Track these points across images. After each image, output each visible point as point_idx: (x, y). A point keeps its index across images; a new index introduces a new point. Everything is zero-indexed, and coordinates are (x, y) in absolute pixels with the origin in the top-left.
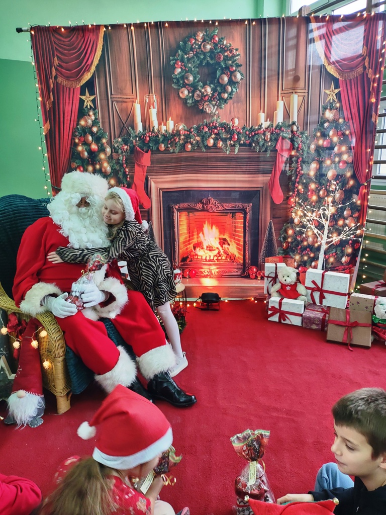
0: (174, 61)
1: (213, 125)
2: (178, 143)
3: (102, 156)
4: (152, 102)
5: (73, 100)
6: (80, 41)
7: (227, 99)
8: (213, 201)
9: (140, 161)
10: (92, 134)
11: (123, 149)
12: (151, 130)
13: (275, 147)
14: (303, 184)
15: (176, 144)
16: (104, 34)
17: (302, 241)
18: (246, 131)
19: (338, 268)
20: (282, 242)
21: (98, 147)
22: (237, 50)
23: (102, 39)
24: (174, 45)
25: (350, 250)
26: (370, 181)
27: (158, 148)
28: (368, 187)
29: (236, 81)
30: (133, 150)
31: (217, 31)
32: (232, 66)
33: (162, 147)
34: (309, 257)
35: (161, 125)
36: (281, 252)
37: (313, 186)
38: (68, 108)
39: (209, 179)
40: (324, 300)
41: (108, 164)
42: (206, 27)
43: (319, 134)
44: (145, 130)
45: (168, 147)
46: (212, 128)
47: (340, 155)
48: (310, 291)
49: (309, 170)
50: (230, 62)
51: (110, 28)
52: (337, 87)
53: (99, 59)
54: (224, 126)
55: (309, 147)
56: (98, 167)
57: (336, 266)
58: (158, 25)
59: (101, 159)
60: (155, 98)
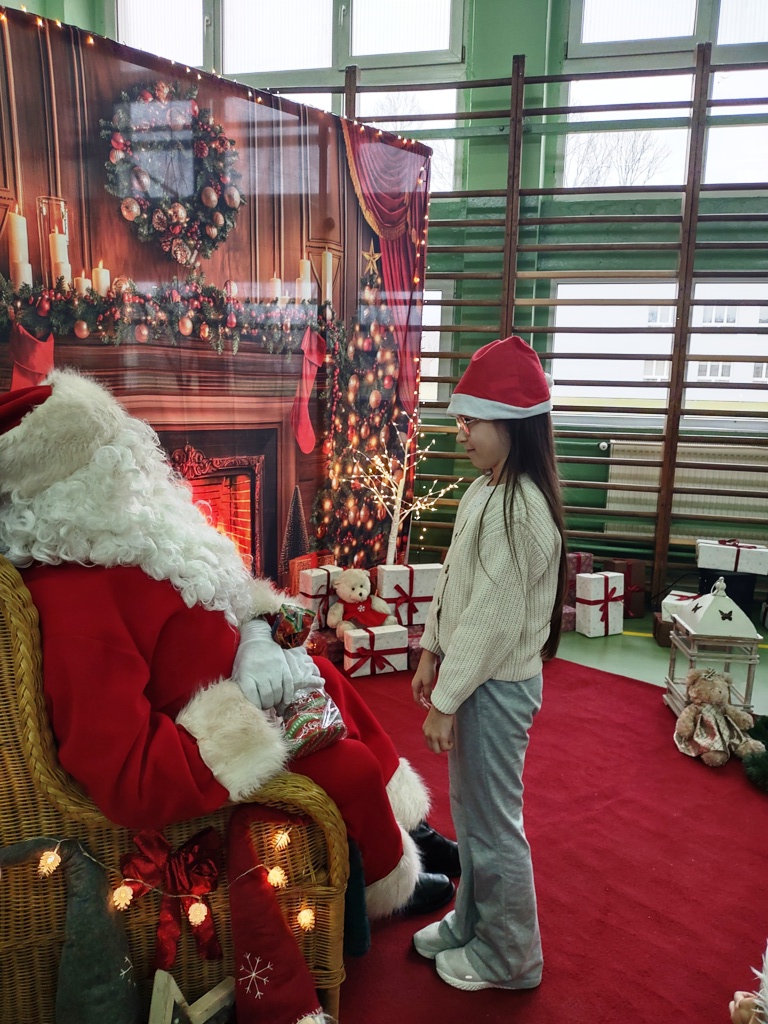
0: (109, 132)
2: (120, 322)
4: (56, 217)
7: (217, 239)
9: (27, 360)
12: (55, 286)
13: (300, 345)
14: (341, 415)
15: (116, 323)
17: (341, 521)
20: (315, 526)
22: (232, 143)
24: (108, 96)
27: (72, 331)
29: (232, 206)
30: (7, 333)
31: (196, 93)
32: (225, 174)
34: (351, 548)
35: (80, 276)
36: (315, 544)
37: (353, 419)
43: (357, 328)
44: (40, 283)
45: (98, 331)
47: (384, 365)
48: (393, 606)
49: (347, 390)
50: (221, 164)
52: (377, 250)
54: (211, 294)
55: (346, 350)
58: (72, 35)
60: (63, 209)
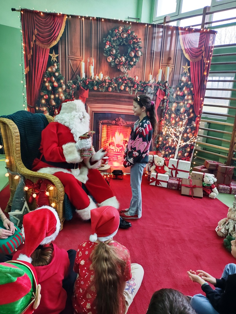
0: (106, 41)
1: (124, 79)
2: (105, 87)
3: (60, 90)
4: (91, 62)
5: (45, 56)
6: (52, 22)
7: (133, 65)
8: (121, 120)
9: (82, 94)
10: (55, 76)
11: (73, 87)
12: (90, 78)
13: (156, 93)
14: (169, 114)
15: (104, 87)
16: (66, 20)
17: (166, 144)
18: (142, 83)
19: (183, 159)
20: (156, 144)
21: (58, 84)
22: (140, 39)
23: (65, 23)
24: (106, 32)
25: (189, 150)
26: (201, 115)
27: (93, 88)
28: (200, 117)
29: (138, 56)
30: (78, 88)
31: (130, 28)
32: (137, 48)
33: (96, 88)
34: (169, 152)
35: (96, 75)
36: (155, 149)
37: (173, 116)
38: (41, 60)
39: (120, 107)
40: (177, 175)
41: (63, 95)
42: (125, 25)
43: (178, 89)
44: (87, 77)
45: (99, 88)
46: (124, 80)
47: (188, 100)
48: (170, 170)
49: (172, 107)
50: (136, 45)
51: (70, 17)
52: (189, 65)
53: (62, 33)
54: (130, 79)
55: (173, 95)
56: (57, 96)
57: (182, 157)
58: (98, 19)
59: (59, 92)
60: (93, 60)
